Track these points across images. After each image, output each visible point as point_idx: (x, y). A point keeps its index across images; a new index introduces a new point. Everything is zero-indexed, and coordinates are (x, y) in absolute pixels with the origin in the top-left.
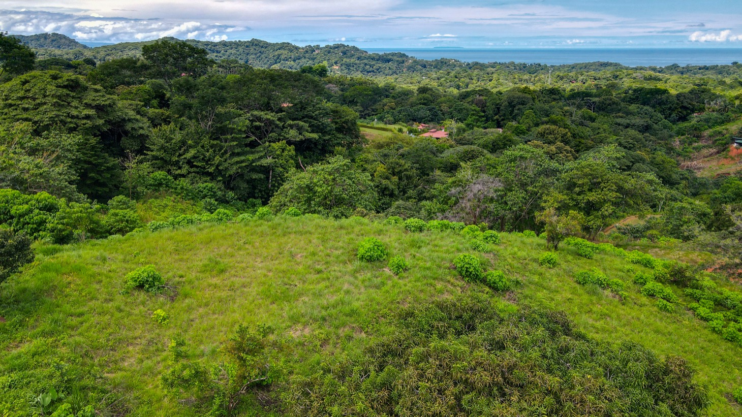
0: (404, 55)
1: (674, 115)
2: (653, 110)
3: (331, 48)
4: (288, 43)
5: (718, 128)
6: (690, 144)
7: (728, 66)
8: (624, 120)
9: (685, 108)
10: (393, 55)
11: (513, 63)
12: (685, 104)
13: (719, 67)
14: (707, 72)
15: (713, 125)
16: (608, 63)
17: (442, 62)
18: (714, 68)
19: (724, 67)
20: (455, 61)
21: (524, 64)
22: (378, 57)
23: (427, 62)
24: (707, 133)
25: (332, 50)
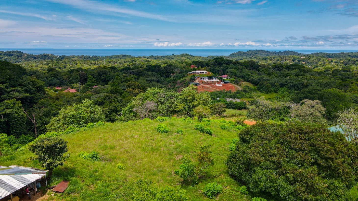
0: (20, 52)
1: (164, 75)
2: (157, 74)
5: (182, 79)
6: (175, 86)
7: (171, 56)
8: (149, 78)
9: (167, 72)
10: (13, 52)
11: (83, 56)
12: (168, 71)
13: (168, 56)
14: (164, 58)
15: (180, 78)
16: (126, 55)
17: (45, 56)
18: (167, 56)
19: (170, 56)
20: (52, 55)
21: (89, 56)
22: (4, 53)
23: (36, 55)
24: (179, 81)
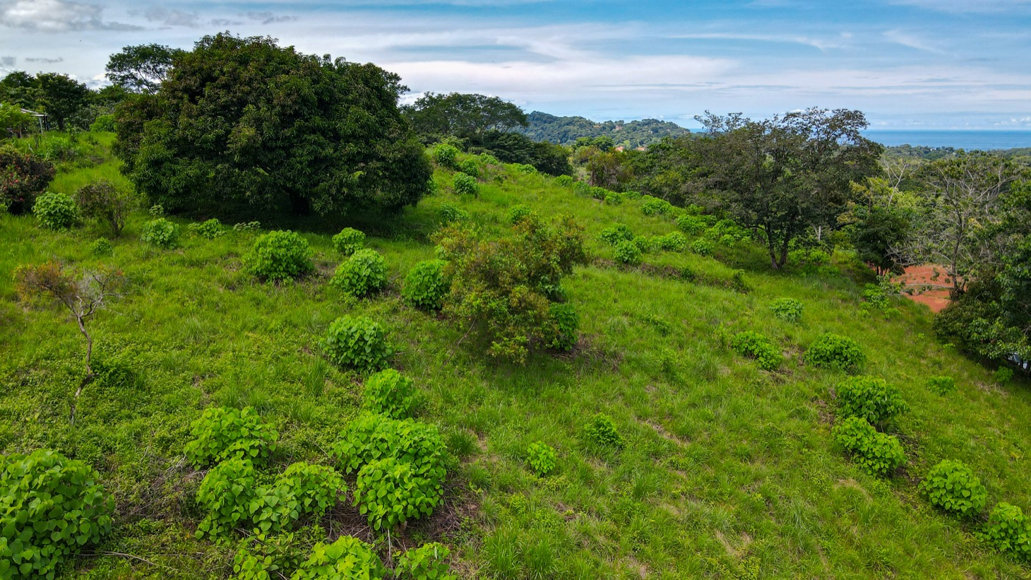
3: (639, 125)
4: (581, 118)
25: (638, 127)
